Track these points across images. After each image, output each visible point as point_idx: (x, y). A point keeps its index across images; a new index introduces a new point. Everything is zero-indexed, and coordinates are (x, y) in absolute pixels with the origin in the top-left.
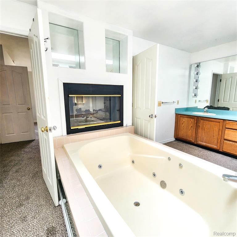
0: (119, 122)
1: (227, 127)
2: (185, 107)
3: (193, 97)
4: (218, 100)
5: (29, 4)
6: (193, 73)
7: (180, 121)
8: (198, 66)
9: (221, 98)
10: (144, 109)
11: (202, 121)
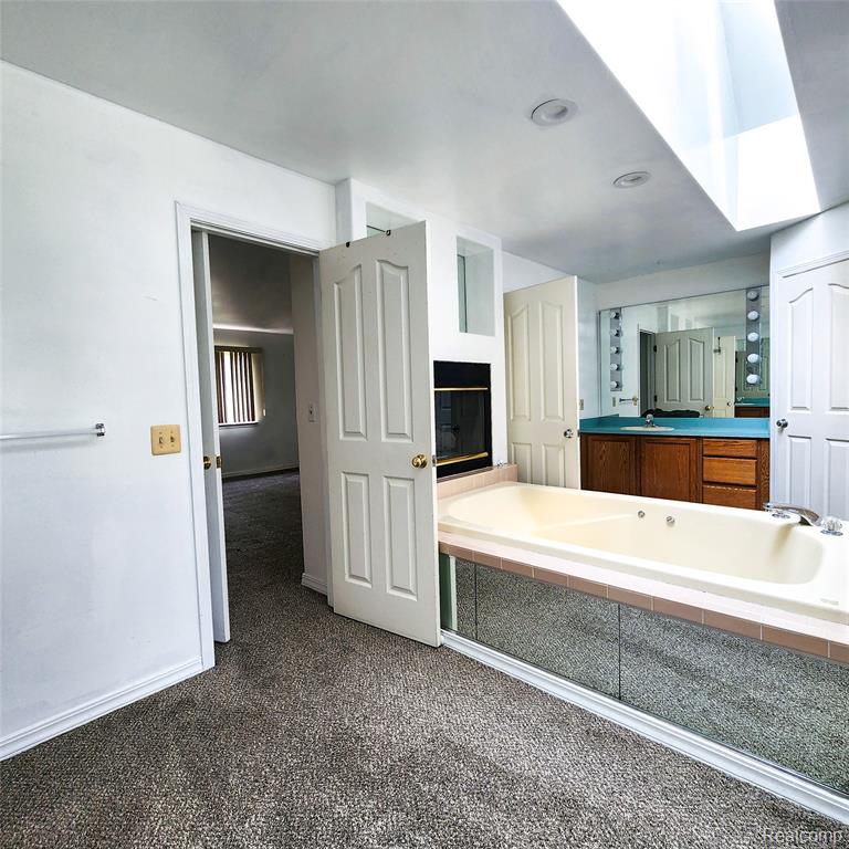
0: (486, 454)
1: (705, 453)
2: (596, 415)
3: (612, 390)
4: (656, 397)
5: (323, 181)
6: (607, 333)
7: (593, 451)
8: (617, 317)
9: (662, 392)
10: (542, 418)
11: (648, 446)
